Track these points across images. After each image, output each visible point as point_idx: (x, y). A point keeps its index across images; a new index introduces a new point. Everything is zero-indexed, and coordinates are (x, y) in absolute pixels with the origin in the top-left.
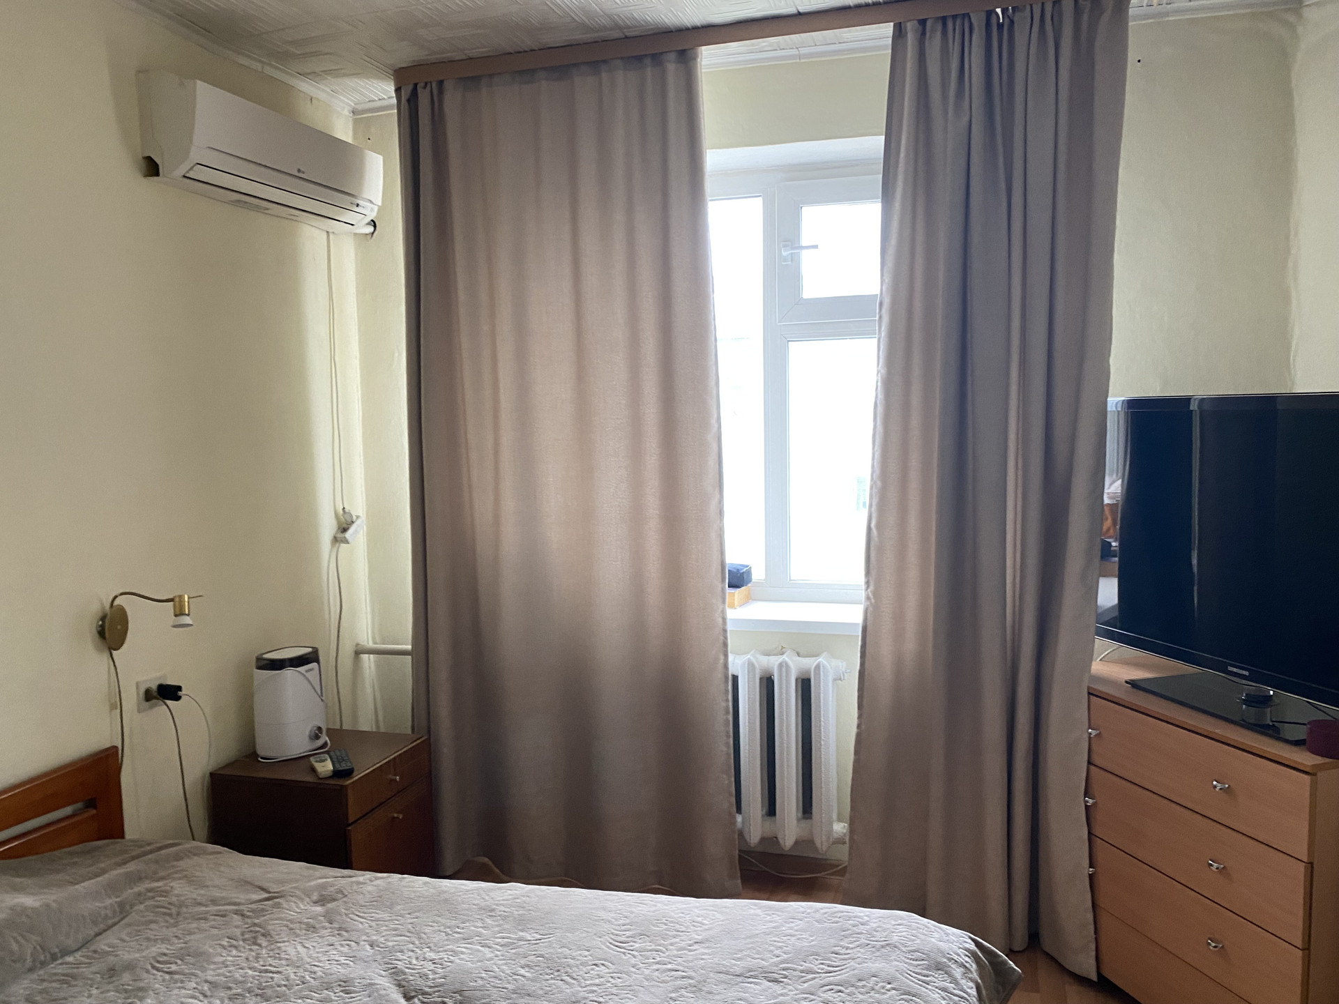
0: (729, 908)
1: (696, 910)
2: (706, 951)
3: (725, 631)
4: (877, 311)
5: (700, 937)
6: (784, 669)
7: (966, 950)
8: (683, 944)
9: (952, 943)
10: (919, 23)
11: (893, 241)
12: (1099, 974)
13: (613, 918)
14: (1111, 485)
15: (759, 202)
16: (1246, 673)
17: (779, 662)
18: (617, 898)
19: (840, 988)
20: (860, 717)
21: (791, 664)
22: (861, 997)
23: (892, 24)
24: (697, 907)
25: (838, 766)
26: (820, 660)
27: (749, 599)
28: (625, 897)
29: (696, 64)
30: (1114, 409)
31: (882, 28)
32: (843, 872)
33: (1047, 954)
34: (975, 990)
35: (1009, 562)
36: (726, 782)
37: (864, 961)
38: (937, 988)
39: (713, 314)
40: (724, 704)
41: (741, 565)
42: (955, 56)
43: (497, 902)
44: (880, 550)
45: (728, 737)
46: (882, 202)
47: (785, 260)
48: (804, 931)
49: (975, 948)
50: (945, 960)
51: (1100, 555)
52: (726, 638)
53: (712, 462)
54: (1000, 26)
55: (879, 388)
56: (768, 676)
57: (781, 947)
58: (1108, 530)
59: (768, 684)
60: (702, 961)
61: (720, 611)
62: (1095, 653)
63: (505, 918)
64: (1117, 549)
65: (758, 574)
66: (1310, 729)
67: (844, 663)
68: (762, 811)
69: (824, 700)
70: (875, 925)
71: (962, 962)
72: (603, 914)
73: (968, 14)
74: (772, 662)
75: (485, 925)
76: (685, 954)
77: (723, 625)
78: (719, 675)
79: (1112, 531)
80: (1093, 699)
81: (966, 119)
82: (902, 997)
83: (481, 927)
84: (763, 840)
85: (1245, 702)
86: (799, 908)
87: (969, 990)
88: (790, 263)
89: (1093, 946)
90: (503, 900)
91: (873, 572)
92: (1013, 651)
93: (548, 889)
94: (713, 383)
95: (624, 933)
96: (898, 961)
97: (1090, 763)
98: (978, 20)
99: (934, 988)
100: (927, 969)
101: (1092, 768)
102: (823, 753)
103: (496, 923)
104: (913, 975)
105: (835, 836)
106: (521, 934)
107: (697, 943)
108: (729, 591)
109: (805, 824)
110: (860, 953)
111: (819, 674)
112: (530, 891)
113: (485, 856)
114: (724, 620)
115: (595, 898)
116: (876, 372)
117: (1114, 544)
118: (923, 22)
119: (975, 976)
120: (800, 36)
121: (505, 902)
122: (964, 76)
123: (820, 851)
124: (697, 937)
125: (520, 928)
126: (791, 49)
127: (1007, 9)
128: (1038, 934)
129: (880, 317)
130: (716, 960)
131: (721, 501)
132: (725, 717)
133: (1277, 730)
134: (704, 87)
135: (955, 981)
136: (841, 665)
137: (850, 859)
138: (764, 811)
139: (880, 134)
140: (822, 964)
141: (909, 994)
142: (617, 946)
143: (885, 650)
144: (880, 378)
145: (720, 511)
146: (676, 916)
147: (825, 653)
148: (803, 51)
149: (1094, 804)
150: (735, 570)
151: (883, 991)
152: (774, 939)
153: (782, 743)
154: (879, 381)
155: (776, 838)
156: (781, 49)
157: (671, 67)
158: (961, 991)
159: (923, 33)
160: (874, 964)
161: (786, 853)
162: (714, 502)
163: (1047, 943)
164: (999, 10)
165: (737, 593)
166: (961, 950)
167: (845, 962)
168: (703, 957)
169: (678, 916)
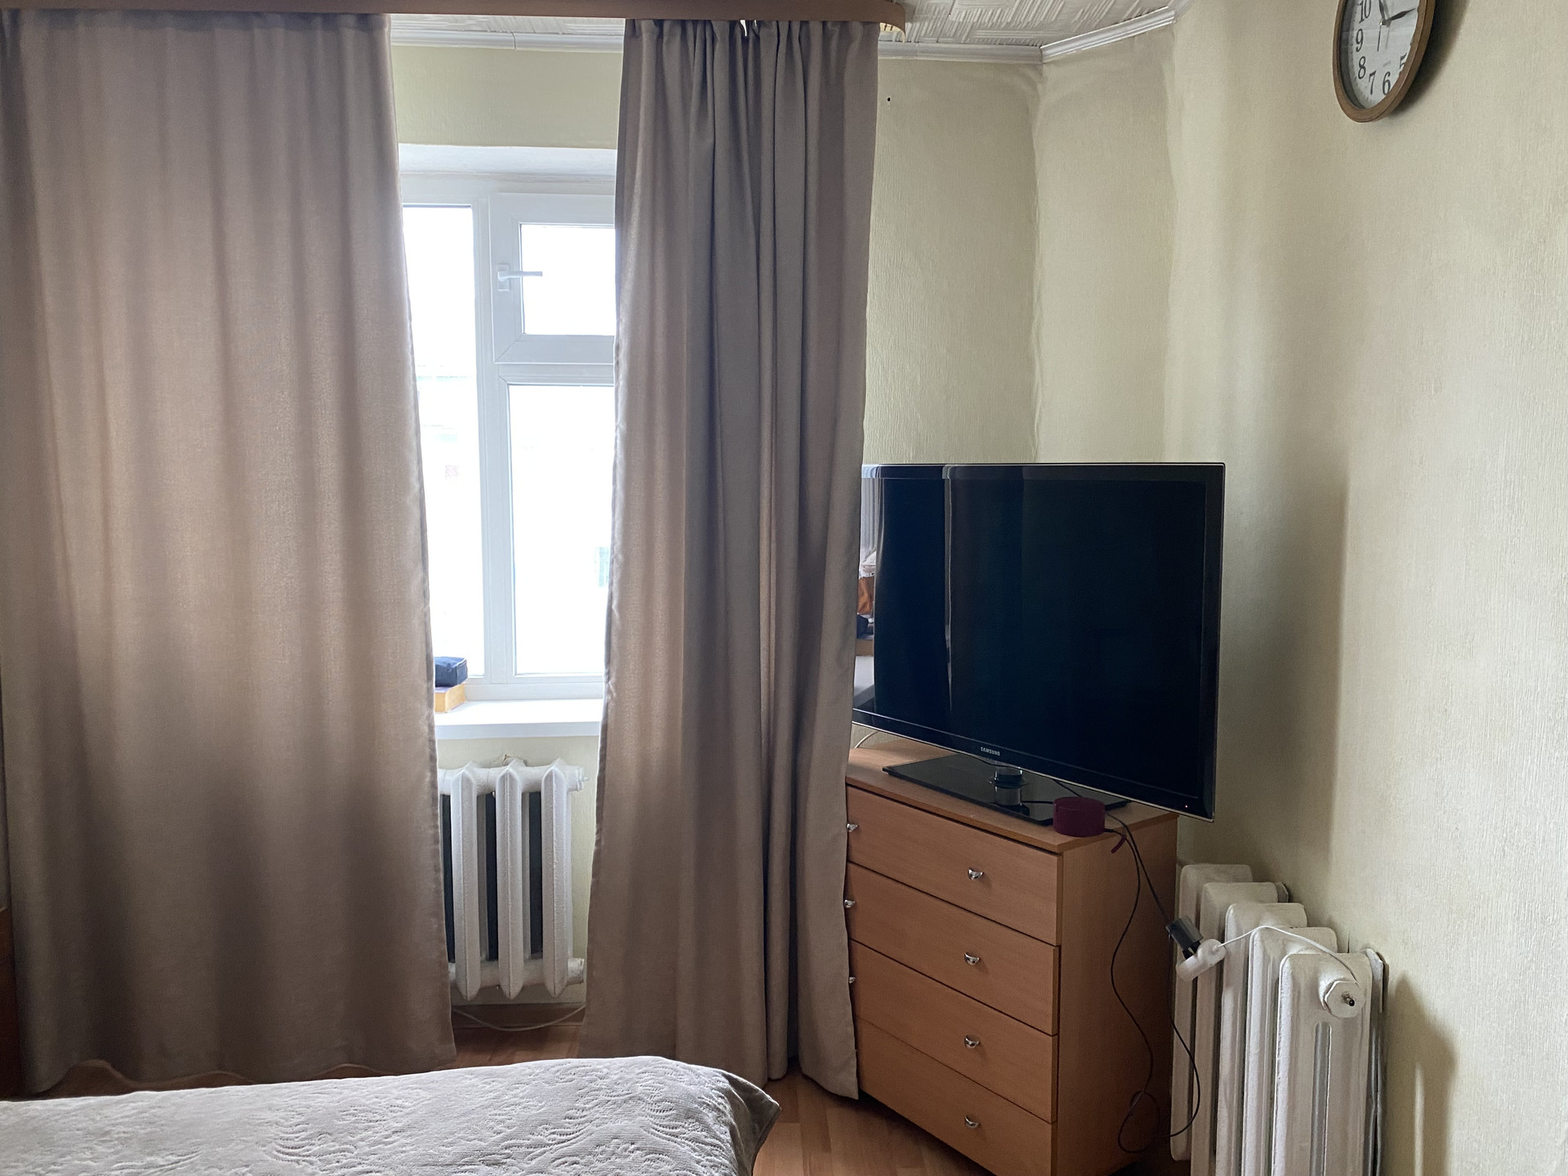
0: (437, 1082)
1: (394, 1091)
2: (409, 1140)
3: (432, 741)
4: (614, 355)
5: (399, 1125)
6: (508, 783)
7: (719, 1090)
8: (377, 1137)
9: (704, 1085)
10: (655, 24)
11: (630, 274)
12: (861, 1092)
13: (283, 1118)
14: (867, 557)
15: (468, 213)
16: (998, 753)
17: (502, 774)
18: (287, 1090)
19: (575, 1159)
20: (599, 832)
21: (517, 777)
22: (600, 1165)
23: (624, 19)
24: (396, 1088)
25: (573, 891)
26: (552, 768)
27: (464, 699)
28: (299, 1088)
29: (382, 34)
30: (869, 477)
31: (613, 23)
32: (580, 1016)
33: (806, 1077)
34: (728, 1134)
35: (763, 645)
36: (435, 926)
37: (604, 1121)
38: (687, 1139)
39: (410, 346)
40: (431, 832)
41: (452, 658)
42: (696, 67)
43: (113, 1122)
44: (623, 635)
45: (437, 871)
46: (616, 227)
47: (502, 287)
48: (530, 1096)
49: (730, 1086)
50: (696, 1106)
51: (855, 633)
52: (433, 750)
53: (412, 531)
54: (745, 40)
55: (618, 447)
56: (487, 792)
57: (502, 1121)
58: (864, 606)
59: (487, 802)
60: (403, 1155)
61: (425, 716)
62: (852, 741)
63: (125, 1141)
64: (873, 625)
65: (475, 669)
66: (1057, 807)
67: (581, 770)
68: (481, 955)
69: (556, 815)
70: (616, 1077)
71: (715, 1106)
72: (269, 1116)
73: (710, 21)
74: (494, 775)
75: (96, 1155)
76: (379, 1149)
77: (429, 734)
78: (425, 797)
79: (868, 606)
80: (850, 788)
81: (711, 141)
82: (648, 1156)
83: (90, 1159)
84: (482, 990)
85: (997, 783)
86: (524, 1070)
87: (722, 1136)
88: (508, 290)
89: (854, 1062)
90: (122, 1117)
91: (615, 661)
92: (769, 742)
93: (191, 1093)
94: (412, 432)
95: (298, 1135)
96: (643, 1116)
97: (848, 861)
98: (721, 29)
99: (683, 1140)
100: (676, 1120)
101: (850, 865)
102: (555, 878)
103: (113, 1150)
104: (661, 1128)
105: (571, 975)
106: (149, 1159)
107: (397, 1132)
108: (436, 691)
109: (533, 965)
110: (598, 1113)
111: (552, 785)
112: (163, 1099)
113: (100, 1057)
114: (431, 728)
115: (258, 1096)
116: (614, 428)
117: (870, 620)
118: (659, 23)
119: (730, 1118)
120: (515, 19)
121: (127, 1119)
122: (706, 90)
123: (553, 995)
124: (396, 1125)
125: (147, 1151)
126: (503, 32)
127: (752, 21)
128: (797, 1056)
129: (617, 363)
130: (421, 1150)
131: (425, 580)
132: (433, 847)
133: (1026, 811)
134: (394, 64)
135: (707, 1128)
136: (577, 772)
137: (588, 1001)
138: (484, 956)
139: (612, 147)
140: (553, 1133)
141: (655, 1152)
142: (287, 1154)
143: (629, 750)
144: (619, 435)
145: (424, 592)
146: (368, 1103)
147: (559, 759)
148: (519, 37)
149: (854, 906)
150: (445, 666)
151: (627, 1153)
152: (494, 1112)
153: (505, 874)
154: (619, 437)
155: (499, 986)
156: (491, 31)
157: (350, 35)
158: (714, 1138)
159: (660, 36)
160: (614, 1123)
161: (512, 1003)
162: (416, 583)
163: (807, 1067)
164: (743, 22)
165: (449, 694)
166: (713, 1091)
167: (581, 1127)
168: (404, 1149)
169: (371, 1102)
